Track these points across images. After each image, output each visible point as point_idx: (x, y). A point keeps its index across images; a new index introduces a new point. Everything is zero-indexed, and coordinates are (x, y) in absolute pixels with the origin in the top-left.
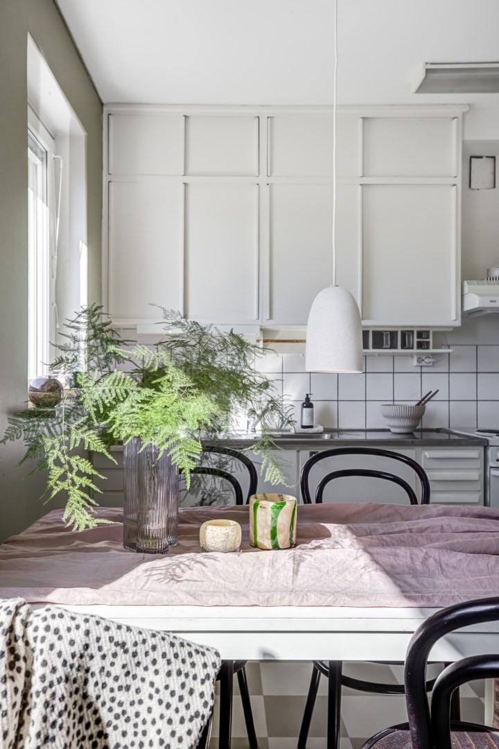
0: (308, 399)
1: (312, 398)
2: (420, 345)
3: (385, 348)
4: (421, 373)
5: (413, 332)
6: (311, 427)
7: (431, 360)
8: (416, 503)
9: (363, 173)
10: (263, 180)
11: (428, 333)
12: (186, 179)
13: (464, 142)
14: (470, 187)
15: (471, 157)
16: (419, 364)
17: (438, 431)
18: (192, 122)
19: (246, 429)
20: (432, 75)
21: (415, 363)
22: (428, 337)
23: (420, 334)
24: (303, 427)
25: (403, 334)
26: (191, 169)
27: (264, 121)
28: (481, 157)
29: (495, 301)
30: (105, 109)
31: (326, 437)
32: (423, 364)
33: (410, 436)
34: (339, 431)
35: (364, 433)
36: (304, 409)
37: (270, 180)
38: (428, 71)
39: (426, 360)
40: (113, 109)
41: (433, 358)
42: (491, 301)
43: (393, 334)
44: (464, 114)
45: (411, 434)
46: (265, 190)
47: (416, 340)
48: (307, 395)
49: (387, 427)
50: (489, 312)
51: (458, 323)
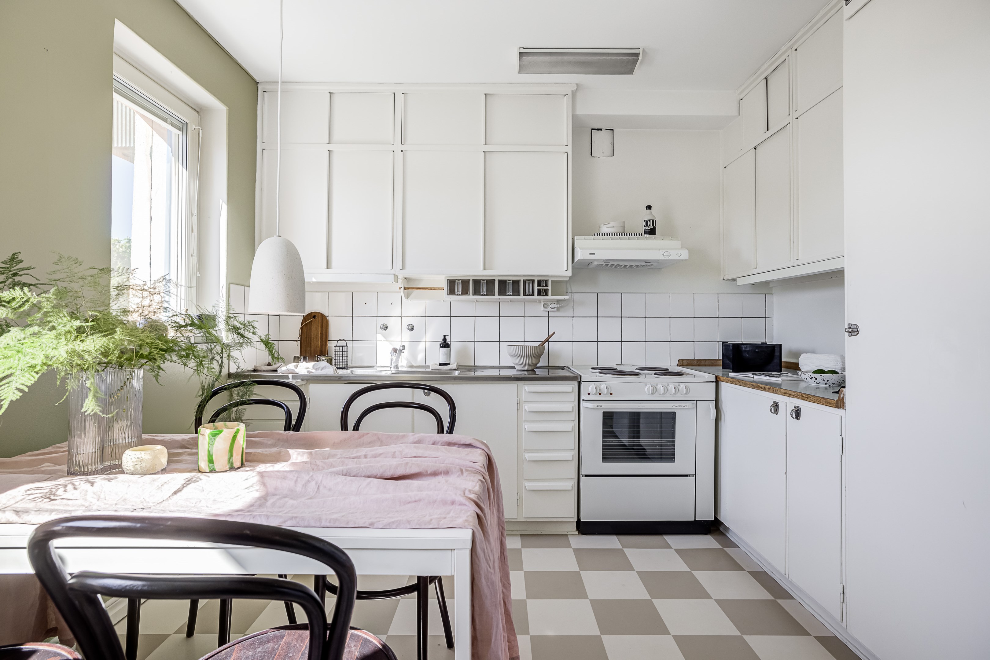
0: (445, 339)
1: (448, 339)
2: (540, 293)
3: (508, 295)
4: (549, 317)
5: (533, 281)
6: (448, 364)
7: (555, 306)
8: (442, 432)
9: (485, 143)
10: (398, 147)
11: (546, 282)
12: (330, 147)
13: (574, 116)
14: (591, 155)
15: (592, 129)
16: (545, 309)
17: (563, 368)
18: (336, 98)
19: (390, 365)
20: (526, 59)
21: (542, 308)
22: (546, 285)
23: (539, 283)
24: (441, 364)
25: (525, 282)
26: (335, 137)
27: (398, 97)
28: (601, 130)
29: (594, 254)
30: (260, 87)
31: (457, 373)
32: (549, 309)
33: (530, 372)
34: (475, 368)
35: (498, 370)
36: (441, 349)
37: (403, 148)
38: (521, 54)
39: (551, 306)
40: (267, 87)
41: (557, 304)
42: (591, 254)
43: (516, 283)
44: (574, 93)
45: (533, 370)
46: (399, 155)
47: (536, 288)
48: (445, 336)
49: (513, 365)
50: (596, 263)
51: (569, 273)
